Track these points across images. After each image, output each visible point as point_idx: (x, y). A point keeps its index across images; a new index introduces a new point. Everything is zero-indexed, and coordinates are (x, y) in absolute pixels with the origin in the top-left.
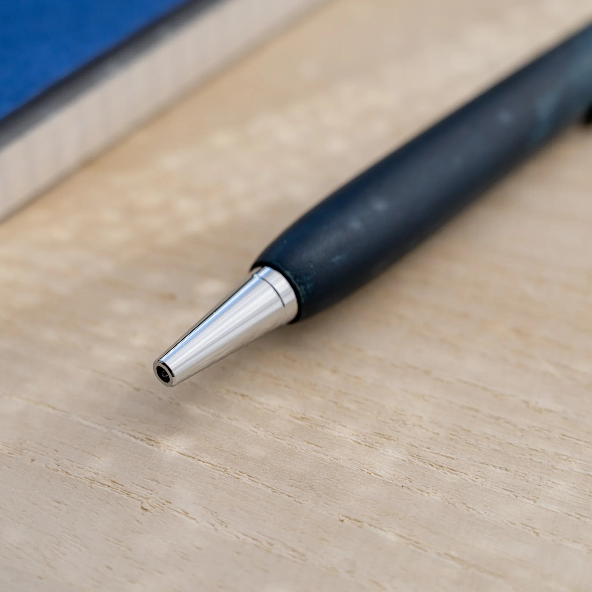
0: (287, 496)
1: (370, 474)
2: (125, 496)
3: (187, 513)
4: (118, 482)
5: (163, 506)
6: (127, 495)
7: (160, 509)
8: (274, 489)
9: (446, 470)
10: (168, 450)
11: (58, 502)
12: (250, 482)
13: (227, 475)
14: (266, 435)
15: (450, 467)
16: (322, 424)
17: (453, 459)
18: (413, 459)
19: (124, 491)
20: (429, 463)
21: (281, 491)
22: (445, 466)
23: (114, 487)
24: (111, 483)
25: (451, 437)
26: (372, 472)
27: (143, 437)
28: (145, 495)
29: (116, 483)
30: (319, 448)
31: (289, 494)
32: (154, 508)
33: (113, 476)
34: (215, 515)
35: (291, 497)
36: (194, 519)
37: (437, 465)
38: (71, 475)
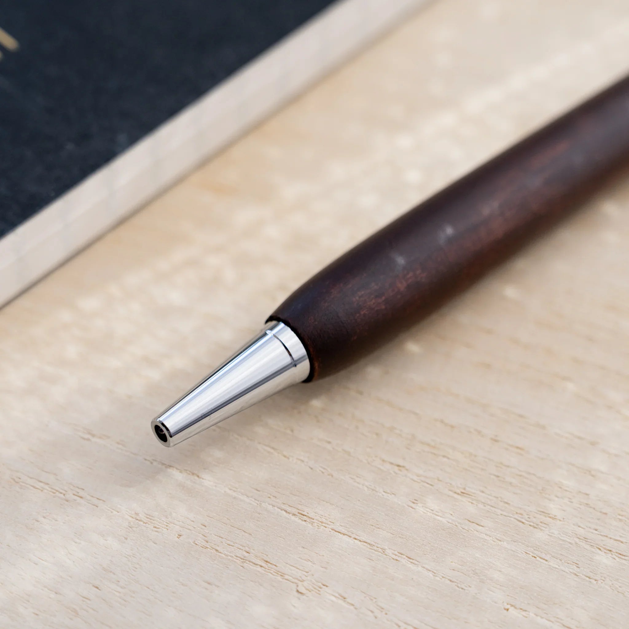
0: (449, 581)
1: (535, 557)
2: (279, 578)
3: (345, 598)
4: (271, 562)
5: (320, 589)
6: (282, 577)
7: (316, 592)
8: (435, 573)
10: (322, 527)
11: (209, 584)
12: (410, 564)
13: (385, 556)
14: (425, 511)
16: (483, 501)
17: (622, 542)
18: (580, 541)
19: (277, 572)
20: (597, 546)
21: (443, 575)
22: (613, 550)
23: (267, 567)
24: (264, 563)
25: (620, 517)
26: (537, 556)
27: (295, 511)
28: (301, 577)
29: (269, 563)
30: (481, 528)
31: (451, 579)
32: (310, 591)
33: (265, 555)
34: (374, 600)
35: (453, 582)
36: (353, 605)
37: (605, 549)
38: (220, 553)
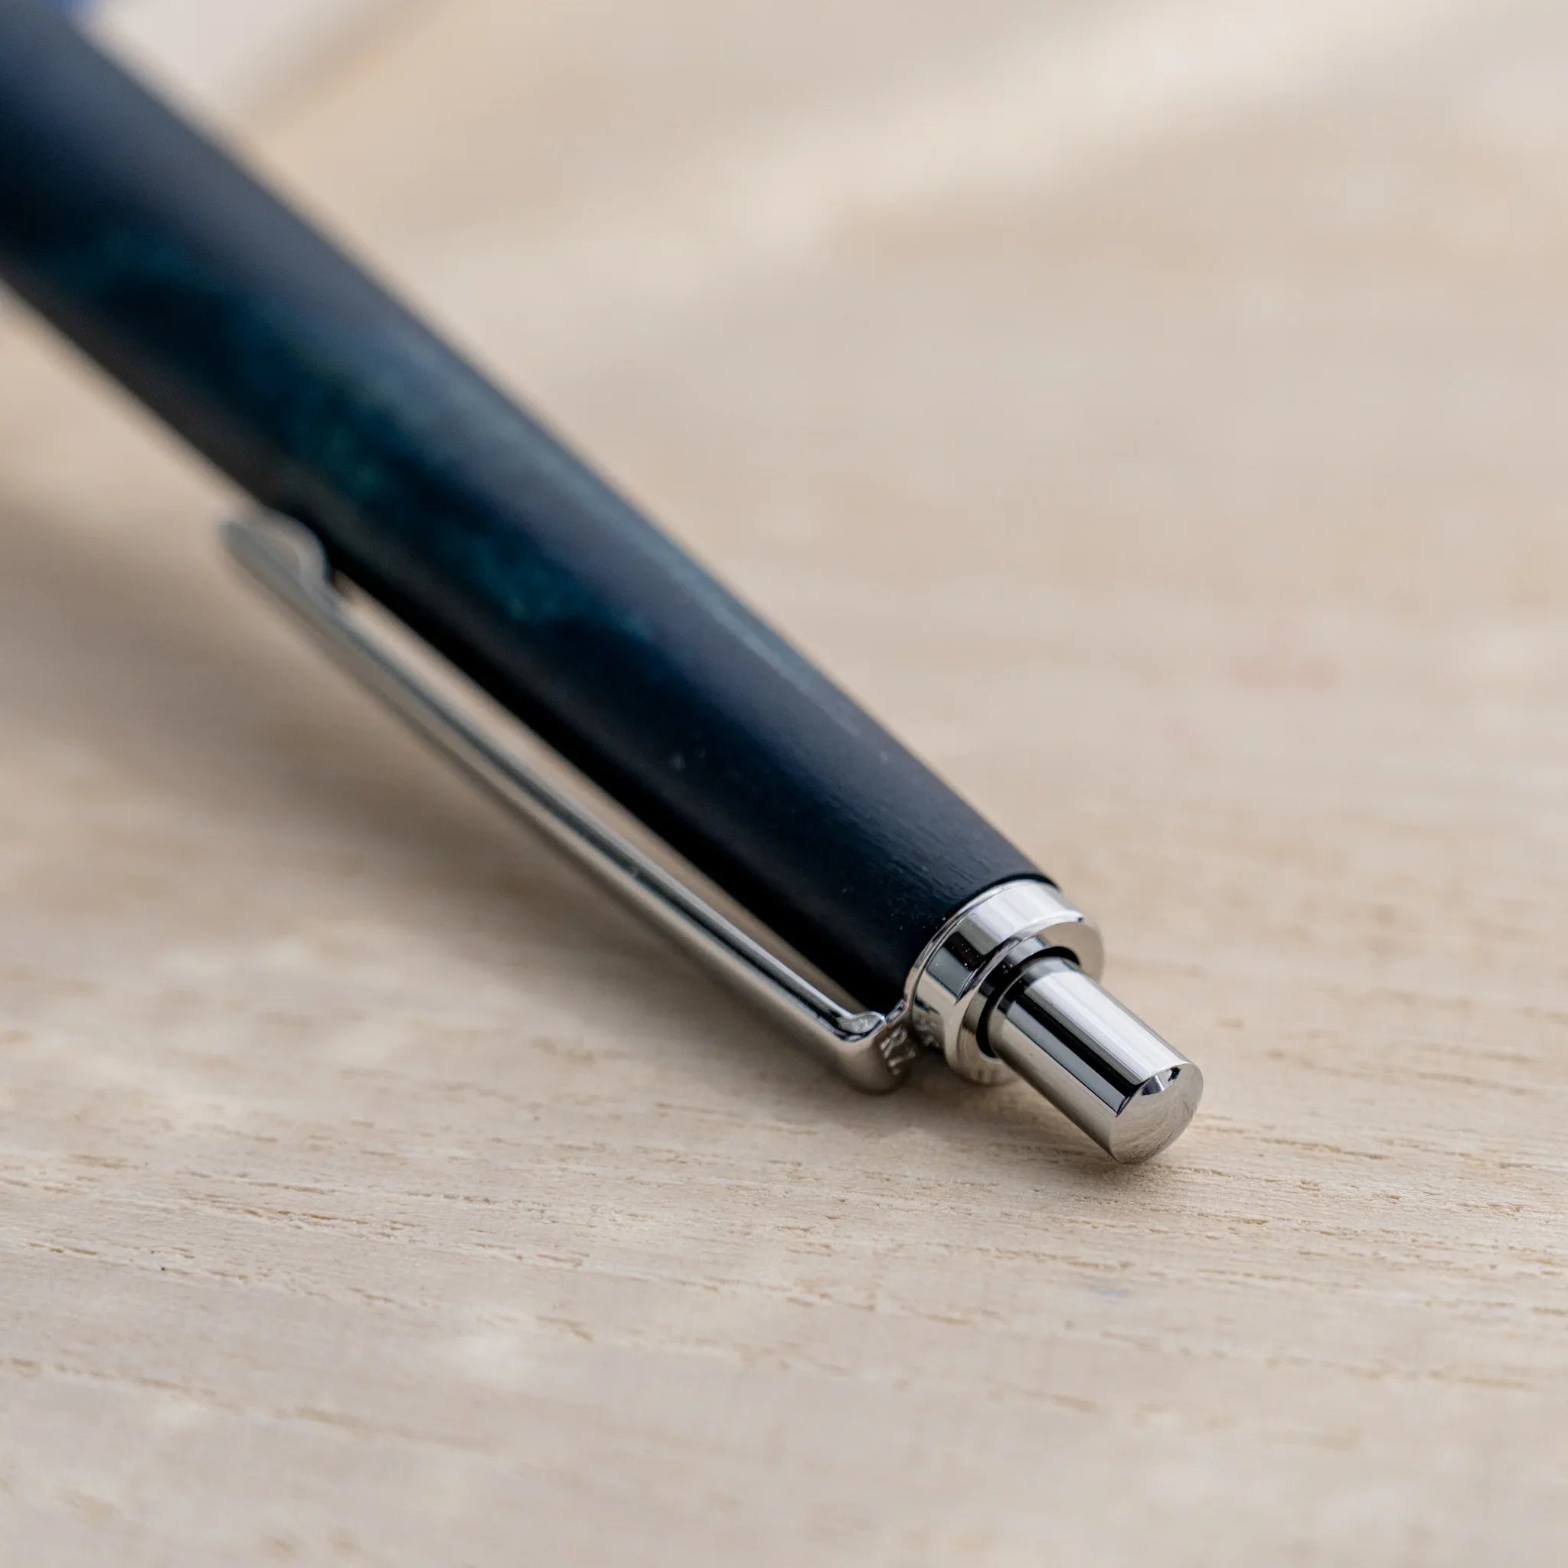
9: (300, 1219)
15: (313, 1212)
